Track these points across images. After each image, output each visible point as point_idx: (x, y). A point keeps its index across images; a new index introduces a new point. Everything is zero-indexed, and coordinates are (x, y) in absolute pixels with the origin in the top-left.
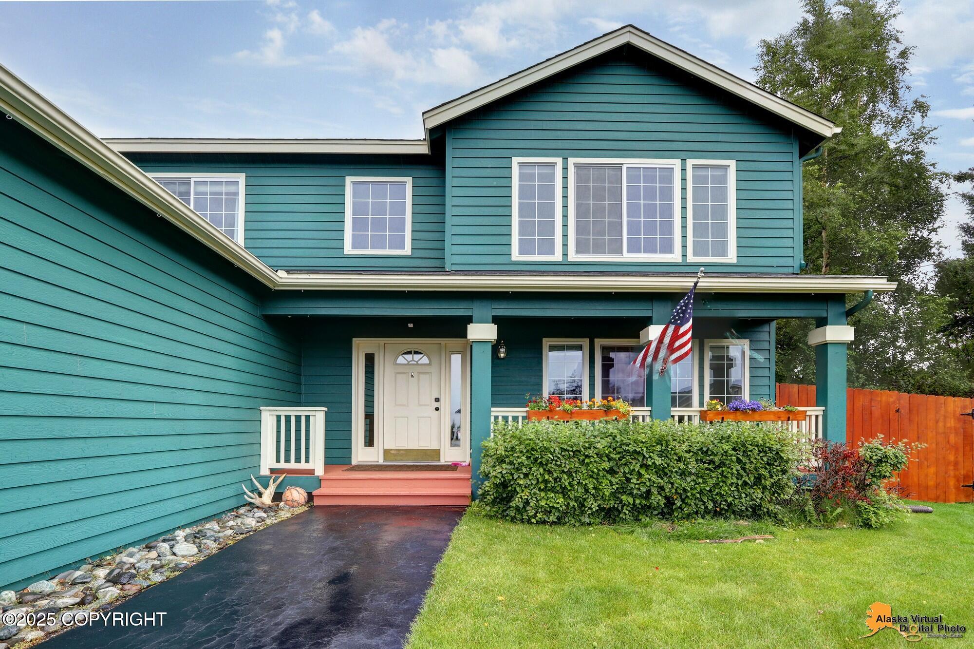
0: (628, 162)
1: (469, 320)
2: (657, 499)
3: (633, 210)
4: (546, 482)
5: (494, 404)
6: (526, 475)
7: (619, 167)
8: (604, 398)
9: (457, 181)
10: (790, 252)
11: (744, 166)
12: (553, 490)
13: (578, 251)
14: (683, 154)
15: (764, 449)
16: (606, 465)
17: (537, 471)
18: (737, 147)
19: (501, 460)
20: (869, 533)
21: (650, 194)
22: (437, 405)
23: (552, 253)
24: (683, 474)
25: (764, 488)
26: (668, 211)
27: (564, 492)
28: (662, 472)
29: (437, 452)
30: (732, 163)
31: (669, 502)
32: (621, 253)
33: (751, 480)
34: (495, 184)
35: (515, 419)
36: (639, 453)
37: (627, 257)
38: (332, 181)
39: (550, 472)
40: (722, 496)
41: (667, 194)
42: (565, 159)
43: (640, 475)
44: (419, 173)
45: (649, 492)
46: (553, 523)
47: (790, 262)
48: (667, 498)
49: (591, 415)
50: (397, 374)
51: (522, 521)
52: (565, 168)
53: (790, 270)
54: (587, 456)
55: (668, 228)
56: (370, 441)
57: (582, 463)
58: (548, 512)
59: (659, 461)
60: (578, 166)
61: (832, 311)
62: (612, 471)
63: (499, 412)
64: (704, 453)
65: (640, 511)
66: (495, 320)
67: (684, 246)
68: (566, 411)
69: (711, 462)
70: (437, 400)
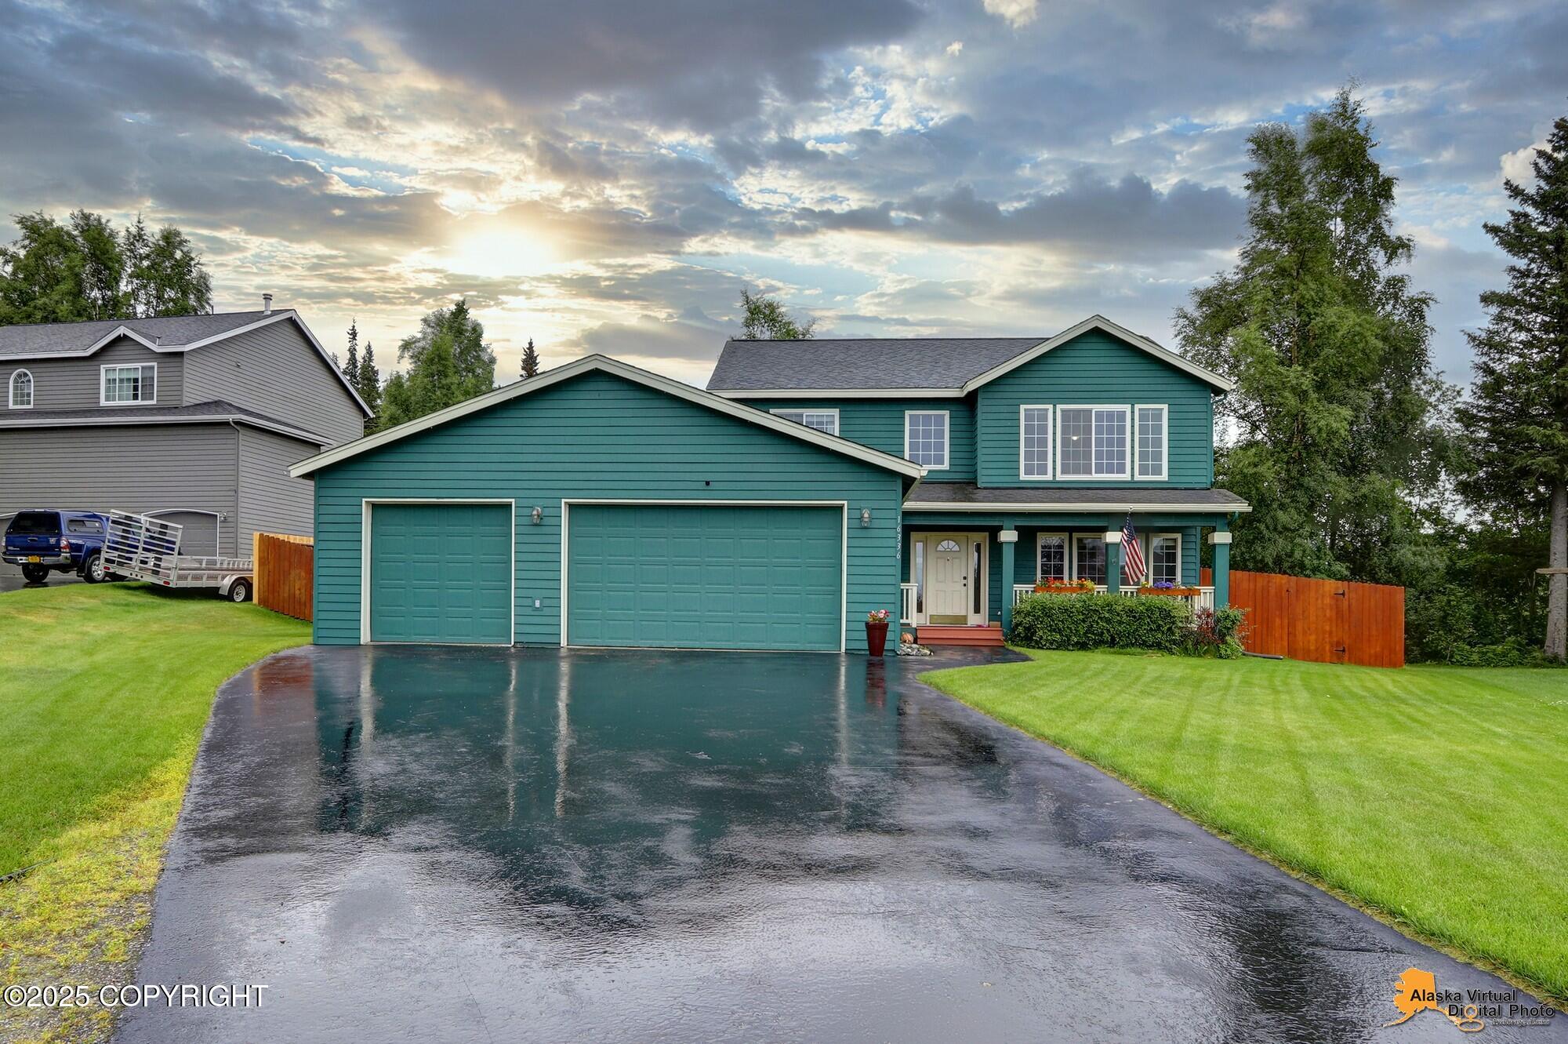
0: (1096, 408)
1: (1000, 528)
2: (1107, 637)
3: (1099, 442)
4: (1051, 626)
5: (1016, 582)
6: (1041, 622)
7: (1090, 411)
8: (1079, 578)
9: (985, 423)
10: (1204, 472)
11: (1174, 408)
12: (1054, 630)
13: (1063, 472)
14: (1132, 401)
15: (1161, 610)
16: (1081, 617)
17: (1047, 620)
18: (1169, 394)
19: (1028, 614)
20: (1220, 661)
21: (1110, 430)
22: (965, 582)
23: (1046, 473)
24: (1120, 623)
25: (1163, 632)
26: (1122, 443)
27: (1060, 632)
28: (1108, 621)
29: (965, 617)
30: (1165, 407)
31: (1113, 639)
32: (1091, 473)
33: (1154, 627)
34: (1009, 424)
35: (1027, 592)
36: (1098, 611)
37: (1096, 476)
38: (896, 414)
39: (1053, 621)
40: (1139, 636)
41: (1122, 429)
42: (1055, 406)
43: (1098, 623)
44: (954, 408)
45: (1103, 633)
46: (1054, 649)
47: (1204, 479)
48: (1111, 636)
49: (1072, 590)
50: (938, 558)
51: (1039, 648)
52: (1054, 413)
53: (1204, 486)
54: (1072, 612)
55: (1122, 455)
56: (920, 609)
57: (1069, 616)
58: (1051, 644)
59: (1107, 615)
60: (1063, 411)
61: (1219, 523)
62: (1084, 621)
63: (1017, 587)
64: (1130, 612)
65: (1098, 644)
66: (1017, 528)
67: (1133, 469)
68: (1057, 587)
69: (1134, 617)
70: (965, 578)
